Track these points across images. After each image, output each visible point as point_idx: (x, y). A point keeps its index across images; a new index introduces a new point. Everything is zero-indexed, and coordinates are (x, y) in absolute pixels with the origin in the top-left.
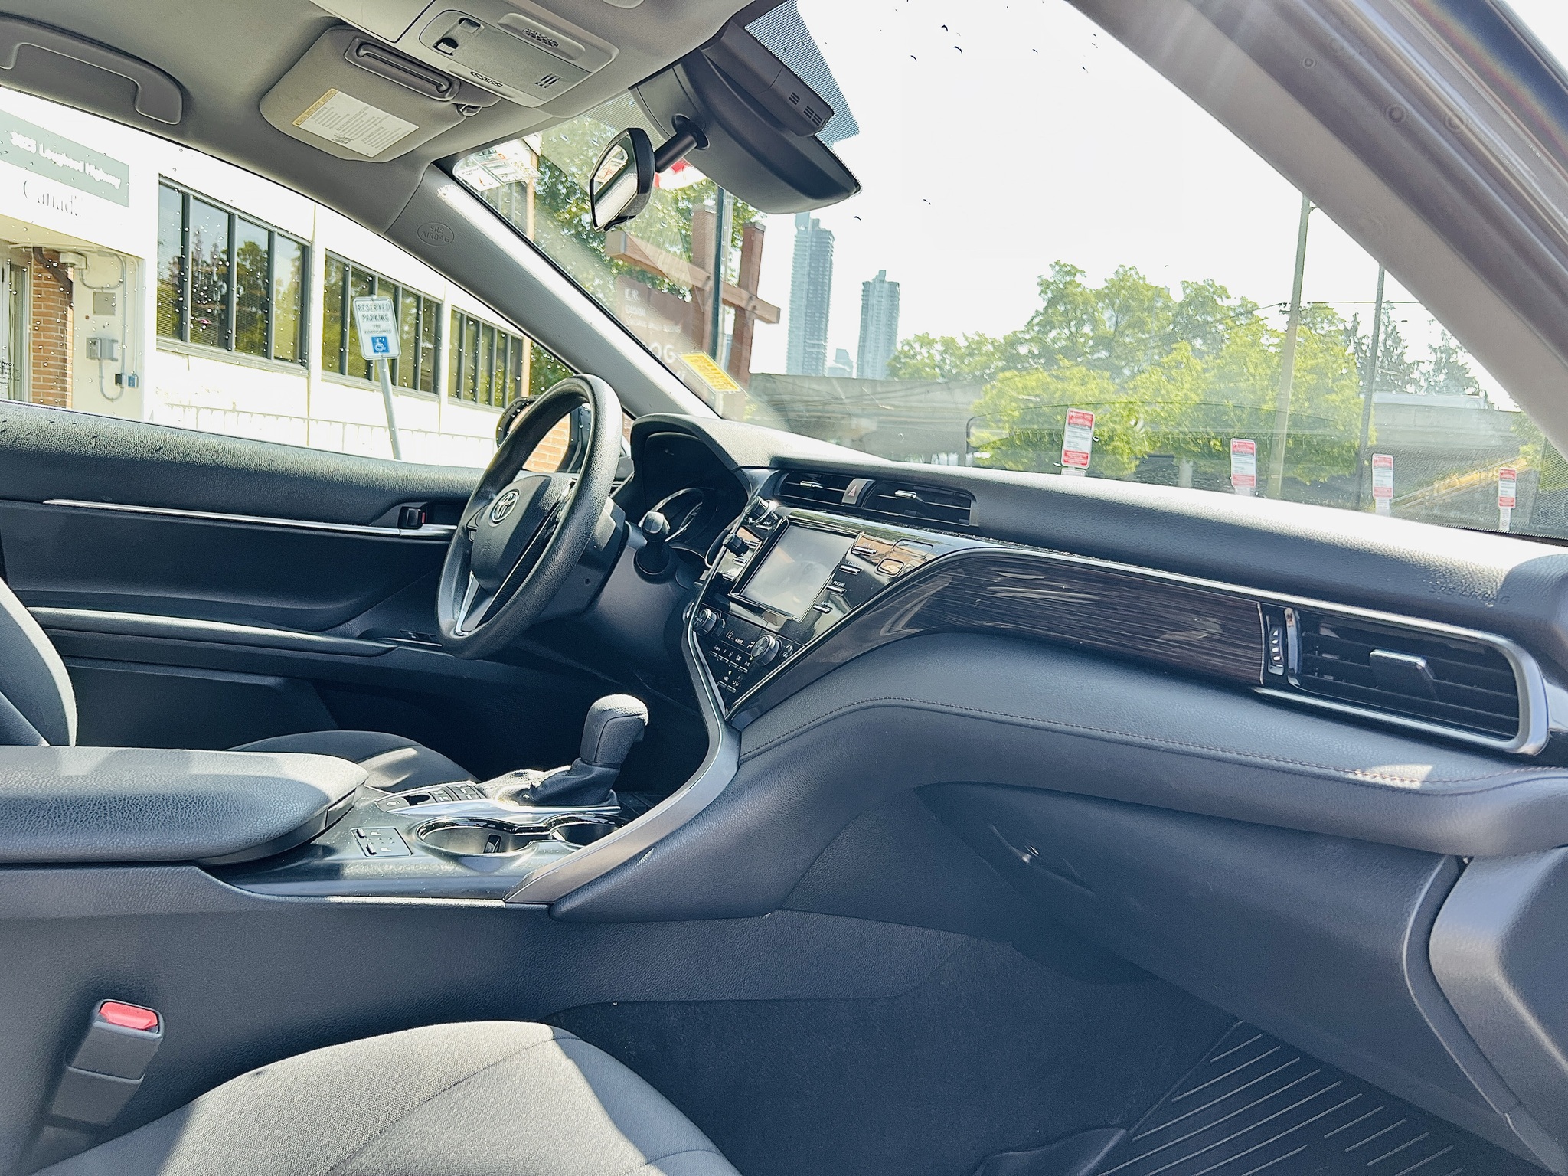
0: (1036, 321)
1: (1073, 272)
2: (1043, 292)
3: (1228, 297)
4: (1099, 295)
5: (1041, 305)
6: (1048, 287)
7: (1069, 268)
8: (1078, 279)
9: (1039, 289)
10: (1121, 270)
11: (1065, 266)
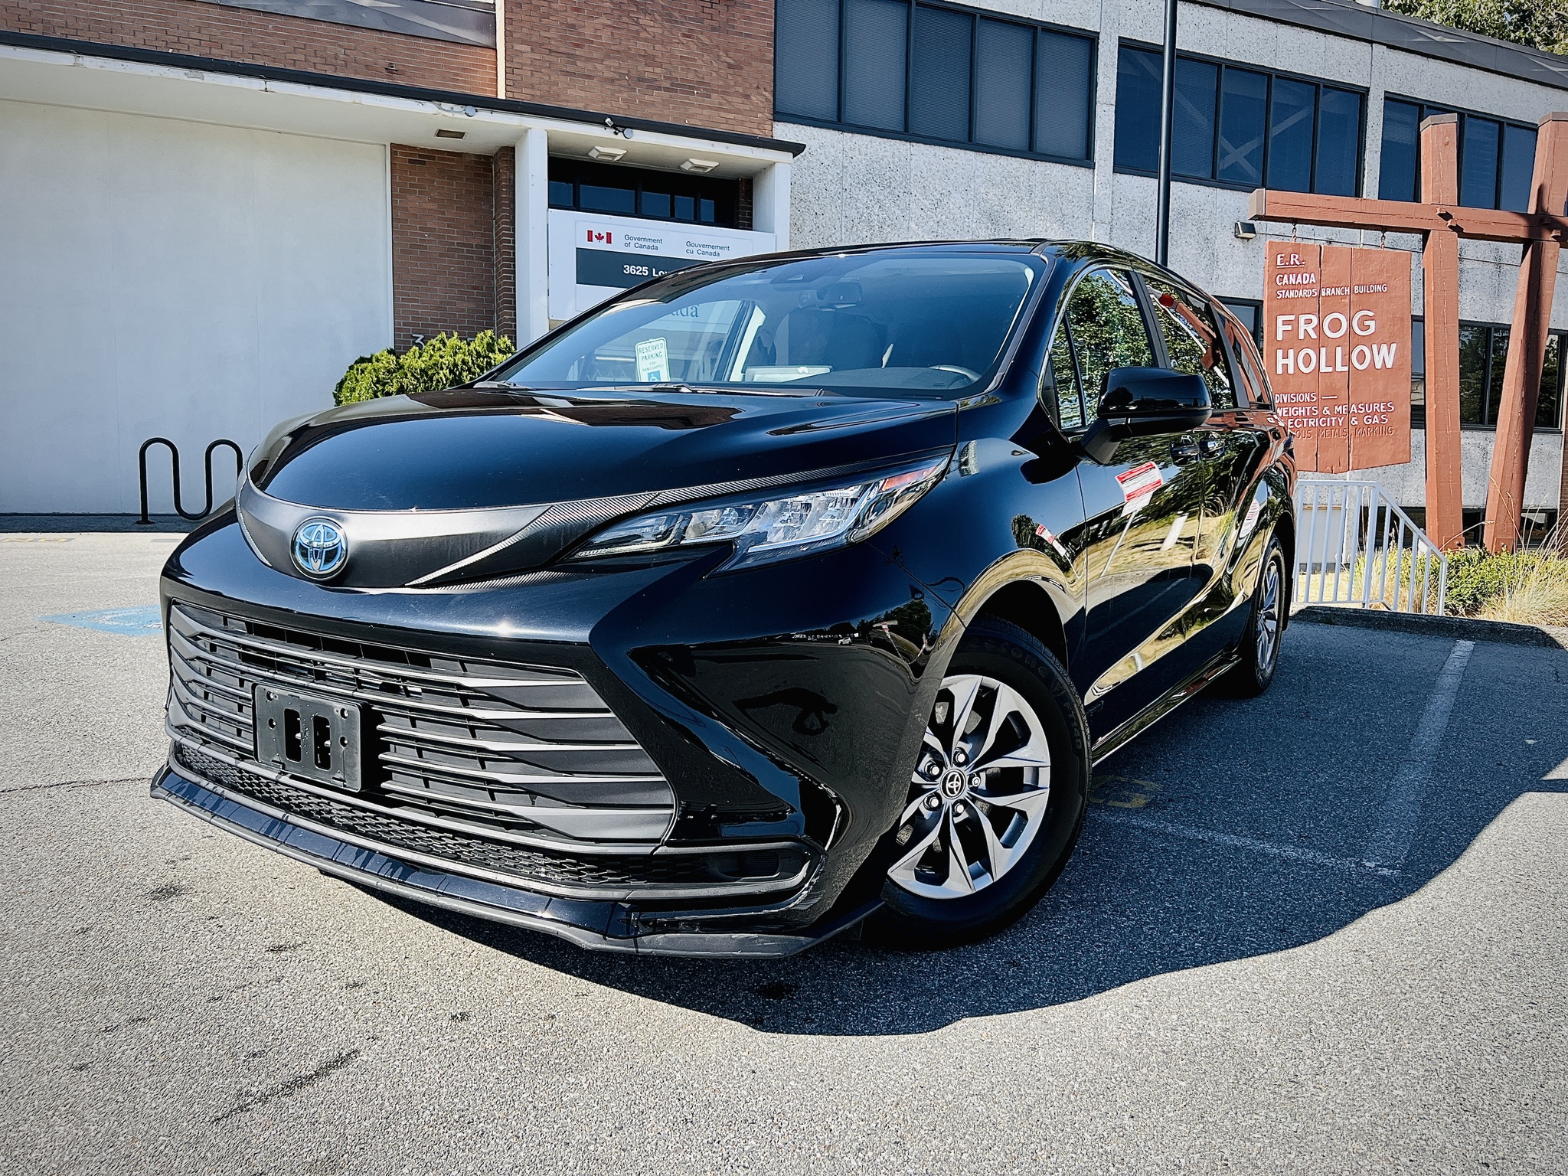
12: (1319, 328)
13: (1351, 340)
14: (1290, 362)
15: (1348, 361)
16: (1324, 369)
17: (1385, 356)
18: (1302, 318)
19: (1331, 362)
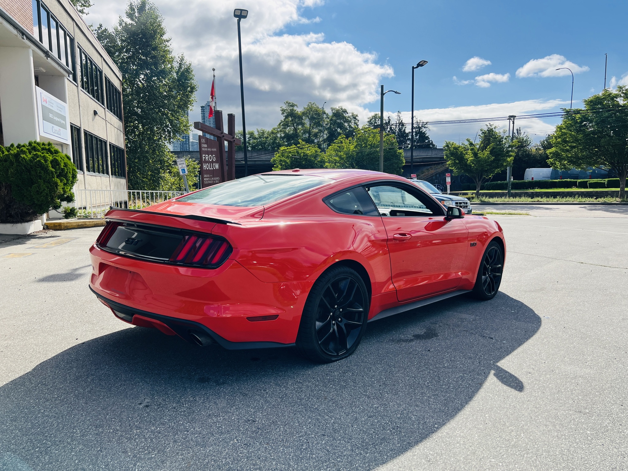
0: (282, 124)
1: (293, 106)
2: (283, 113)
3: (347, 113)
4: (304, 114)
5: (282, 118)
6: (284, 111)
7: (291, 104)
8: (295, 108)
9: (281, 112)
10: (310, 104)
11: (290, 103)
12: (208, 158)
13: (212, 162)
14: (205, 166)
15: (213, 168)
16: (210, 169)
17: (217, 166)
18: (206, 155)
19: (211, 168)
